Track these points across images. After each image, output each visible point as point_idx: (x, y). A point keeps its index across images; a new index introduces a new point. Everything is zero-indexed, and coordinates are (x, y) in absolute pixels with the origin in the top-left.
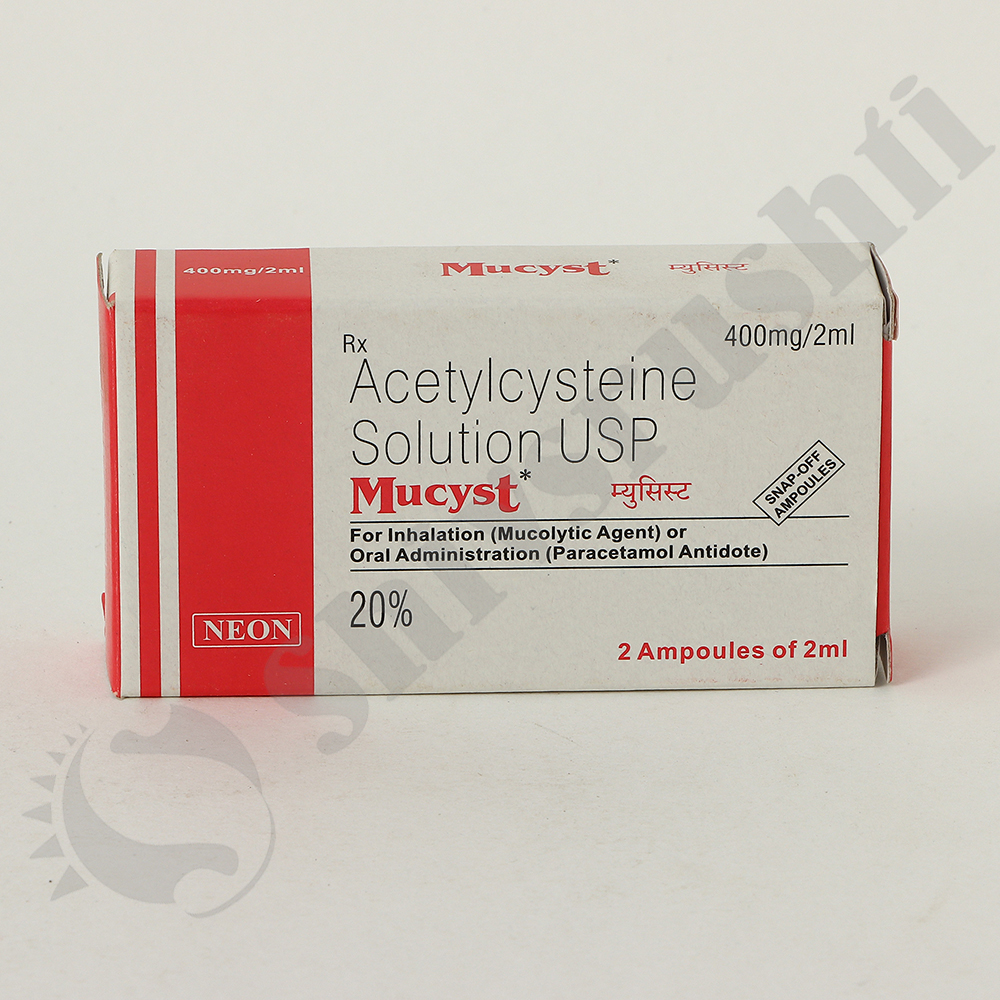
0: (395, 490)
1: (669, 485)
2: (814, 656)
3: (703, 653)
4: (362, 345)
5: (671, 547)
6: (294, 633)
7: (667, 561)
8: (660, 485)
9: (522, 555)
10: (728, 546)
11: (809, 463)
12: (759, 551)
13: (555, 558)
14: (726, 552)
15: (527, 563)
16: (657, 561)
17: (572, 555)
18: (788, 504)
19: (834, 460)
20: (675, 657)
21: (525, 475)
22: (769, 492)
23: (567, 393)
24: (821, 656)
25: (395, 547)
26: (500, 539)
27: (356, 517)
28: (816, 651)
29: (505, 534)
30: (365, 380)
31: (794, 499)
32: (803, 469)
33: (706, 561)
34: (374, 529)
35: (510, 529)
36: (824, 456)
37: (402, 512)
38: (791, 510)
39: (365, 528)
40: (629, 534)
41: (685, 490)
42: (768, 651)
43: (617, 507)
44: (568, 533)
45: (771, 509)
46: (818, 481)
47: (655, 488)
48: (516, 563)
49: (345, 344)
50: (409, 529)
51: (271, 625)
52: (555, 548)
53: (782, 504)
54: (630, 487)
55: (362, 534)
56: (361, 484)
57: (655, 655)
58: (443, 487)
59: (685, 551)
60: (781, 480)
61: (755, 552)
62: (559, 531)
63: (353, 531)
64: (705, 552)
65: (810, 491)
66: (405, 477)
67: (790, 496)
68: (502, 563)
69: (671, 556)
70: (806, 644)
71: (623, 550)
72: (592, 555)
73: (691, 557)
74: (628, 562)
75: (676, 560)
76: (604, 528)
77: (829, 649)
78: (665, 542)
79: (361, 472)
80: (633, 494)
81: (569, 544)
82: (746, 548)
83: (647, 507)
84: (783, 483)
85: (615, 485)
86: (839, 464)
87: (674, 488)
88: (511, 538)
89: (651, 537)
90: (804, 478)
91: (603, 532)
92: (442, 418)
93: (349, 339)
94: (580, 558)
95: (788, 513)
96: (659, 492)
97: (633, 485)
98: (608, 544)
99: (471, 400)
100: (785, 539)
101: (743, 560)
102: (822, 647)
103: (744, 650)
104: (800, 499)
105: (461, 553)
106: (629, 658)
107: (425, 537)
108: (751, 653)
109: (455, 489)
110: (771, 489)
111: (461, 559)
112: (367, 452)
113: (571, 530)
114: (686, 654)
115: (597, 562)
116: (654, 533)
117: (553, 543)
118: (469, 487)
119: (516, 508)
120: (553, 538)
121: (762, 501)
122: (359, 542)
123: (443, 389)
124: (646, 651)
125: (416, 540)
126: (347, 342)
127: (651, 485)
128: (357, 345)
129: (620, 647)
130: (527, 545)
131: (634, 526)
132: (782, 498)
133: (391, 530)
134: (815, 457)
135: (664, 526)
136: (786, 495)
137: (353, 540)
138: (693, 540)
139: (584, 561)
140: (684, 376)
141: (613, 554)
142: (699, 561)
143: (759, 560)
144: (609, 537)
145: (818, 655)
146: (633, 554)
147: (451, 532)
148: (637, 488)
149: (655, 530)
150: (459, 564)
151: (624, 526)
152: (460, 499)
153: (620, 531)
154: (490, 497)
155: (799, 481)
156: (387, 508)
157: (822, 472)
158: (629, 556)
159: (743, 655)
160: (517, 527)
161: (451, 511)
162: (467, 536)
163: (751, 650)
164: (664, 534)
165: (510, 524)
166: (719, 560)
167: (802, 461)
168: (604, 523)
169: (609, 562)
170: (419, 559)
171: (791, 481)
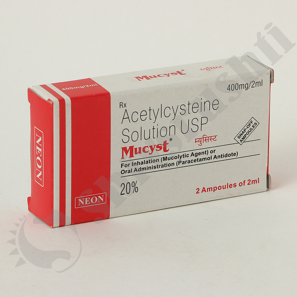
0: (134, 150)
1: (211, 137)
2: (250, 184)
3: (220, 188)
4: (125, 105)
5: (211, 156)
6: (104, 200)
7: (210, 161)
8: (208, 137)
9: (170, 165)
10: (227, 154)
11: (250, 125)
12: (236, 154)
13: (179, 164)
14: (227, 155)
15: (171, 167)
16: (207, 161)
17: (184, 163)
18: (244, 138)
19: (257, 122)
20: (212, 191)
21: (171, 139)
22: (239, 135)
23: (183, 112)
24: (252, 184)
25: (133, 168)
26: (163, 161)
27: (123, 160)
28: (251, 183)
29: (165, 159)
30: (126, 116)
31: (245, 136)
32: (248, 126)
33: (221, 159)
34: (127, 163)
35: (166, 157)
36: (254, 122)
37: (136, 156)
38: (244, 140)
39: (125, 163)
40: (199, 154)
41: (215, 138)
42: (237, 185)
43: (196, 146)
44: (182, 156)
45: (239, 140)
46: (252, 130)
47: (207, 138)
48: (168, 167)
49: (120, 105)
50: (138, 162)
51: (98, 198)
52: (179, 161)
53: (242, 138)
54: (200, 139)
55: (124, 165)
56: (124, 149)
57: (206, 191)
58: (148, 147)
59: (215, 157)
60: (242, 131)
61: (234, 154)
62: (180, 156)
63: (122, 164)
64: (221, 156)
65: (250, 133)
66: (137, 145)
67: (244, 136)
68: (164, 168)
69: (211, 159)
70: (248, 181)
71: (198, 159)
72: (189, 162)
73: (217, 158)
74: (199, 163)
75: (213, 160)
76: (193, 153)
77: (254, 181)
78: (209, 155)
79: (124, 145)
80: (201, 141)
81: (183, 159)
82: (232, 153)
83: (205, 145)
84: (242, 132)
85: (196, 139)
86: (258, 124)
87: (212, 138)
88: (166, 160)
89: (206, 154)
90: (248, 129)
91: (192, 154)
92: (147, 125)
93: (121, 104)
94: (186, 163)
95: (244, 141)
96: (208, 139)
97: (201, 138)
98: (194, 158)
99: (156, 118)
100: (243, 149)
101: (231, 157)
102: (252, 181)
103: (231, 185)
104: (247, 136)
105: (152, 167)
106: (199, 193)
107: (142, 163)
108: (233, 186)
109: (151, 147)
110: (239, 134)
111: (152, 169)
112: (126, 139)
113: (183, 155)
114: (215, 189)
115: (191, 164)
116: (207, 153)
117: (178, 160)
118: (155, 146)
119: (168, 151)
120: (178, 158)
121: (237, 138)
122: (124, 168)
123: (148, 116)
124: (204, 190)
125: (140, 164)
126: (121, 105)
127: (206, 138)
128: (124, 105)
129: (197, 190)
130: (171, 162)
131: (201, 151)
132: (242, 137)
133: (132, 162)
134: (251, 122)
135: (209, 150)
136: (243, 135)
137: (122, 167)
138: (217, 153)
139: (187, 164)
140: (216, 102)
141: (195, 161)
142: (219, 159)
143: (235, 157)
144: (194, 156)
145: (251, 184)
146: (201, 160)
147: (149, 161)
148: (202, 139)
149: (207, 151)
150: (152, 170)
151: (198, 152)
152: (152, 150)
153: (197, 153)
154: (161, 148)
155: (247, 131)
156: (132, 156)
157: (253, 127)
158: (199, 161)
159: (231, 187)
160: (168, 156)
161: (150, 154)
162: (154, 161)
163: (233, 185)
164: (209, 152)
165: (166, 156)
166: (225, 158)
167: (248, 124)
168: (192, 151)
169: (194, 163)
170: (140, 171)
171: (245, 131)
